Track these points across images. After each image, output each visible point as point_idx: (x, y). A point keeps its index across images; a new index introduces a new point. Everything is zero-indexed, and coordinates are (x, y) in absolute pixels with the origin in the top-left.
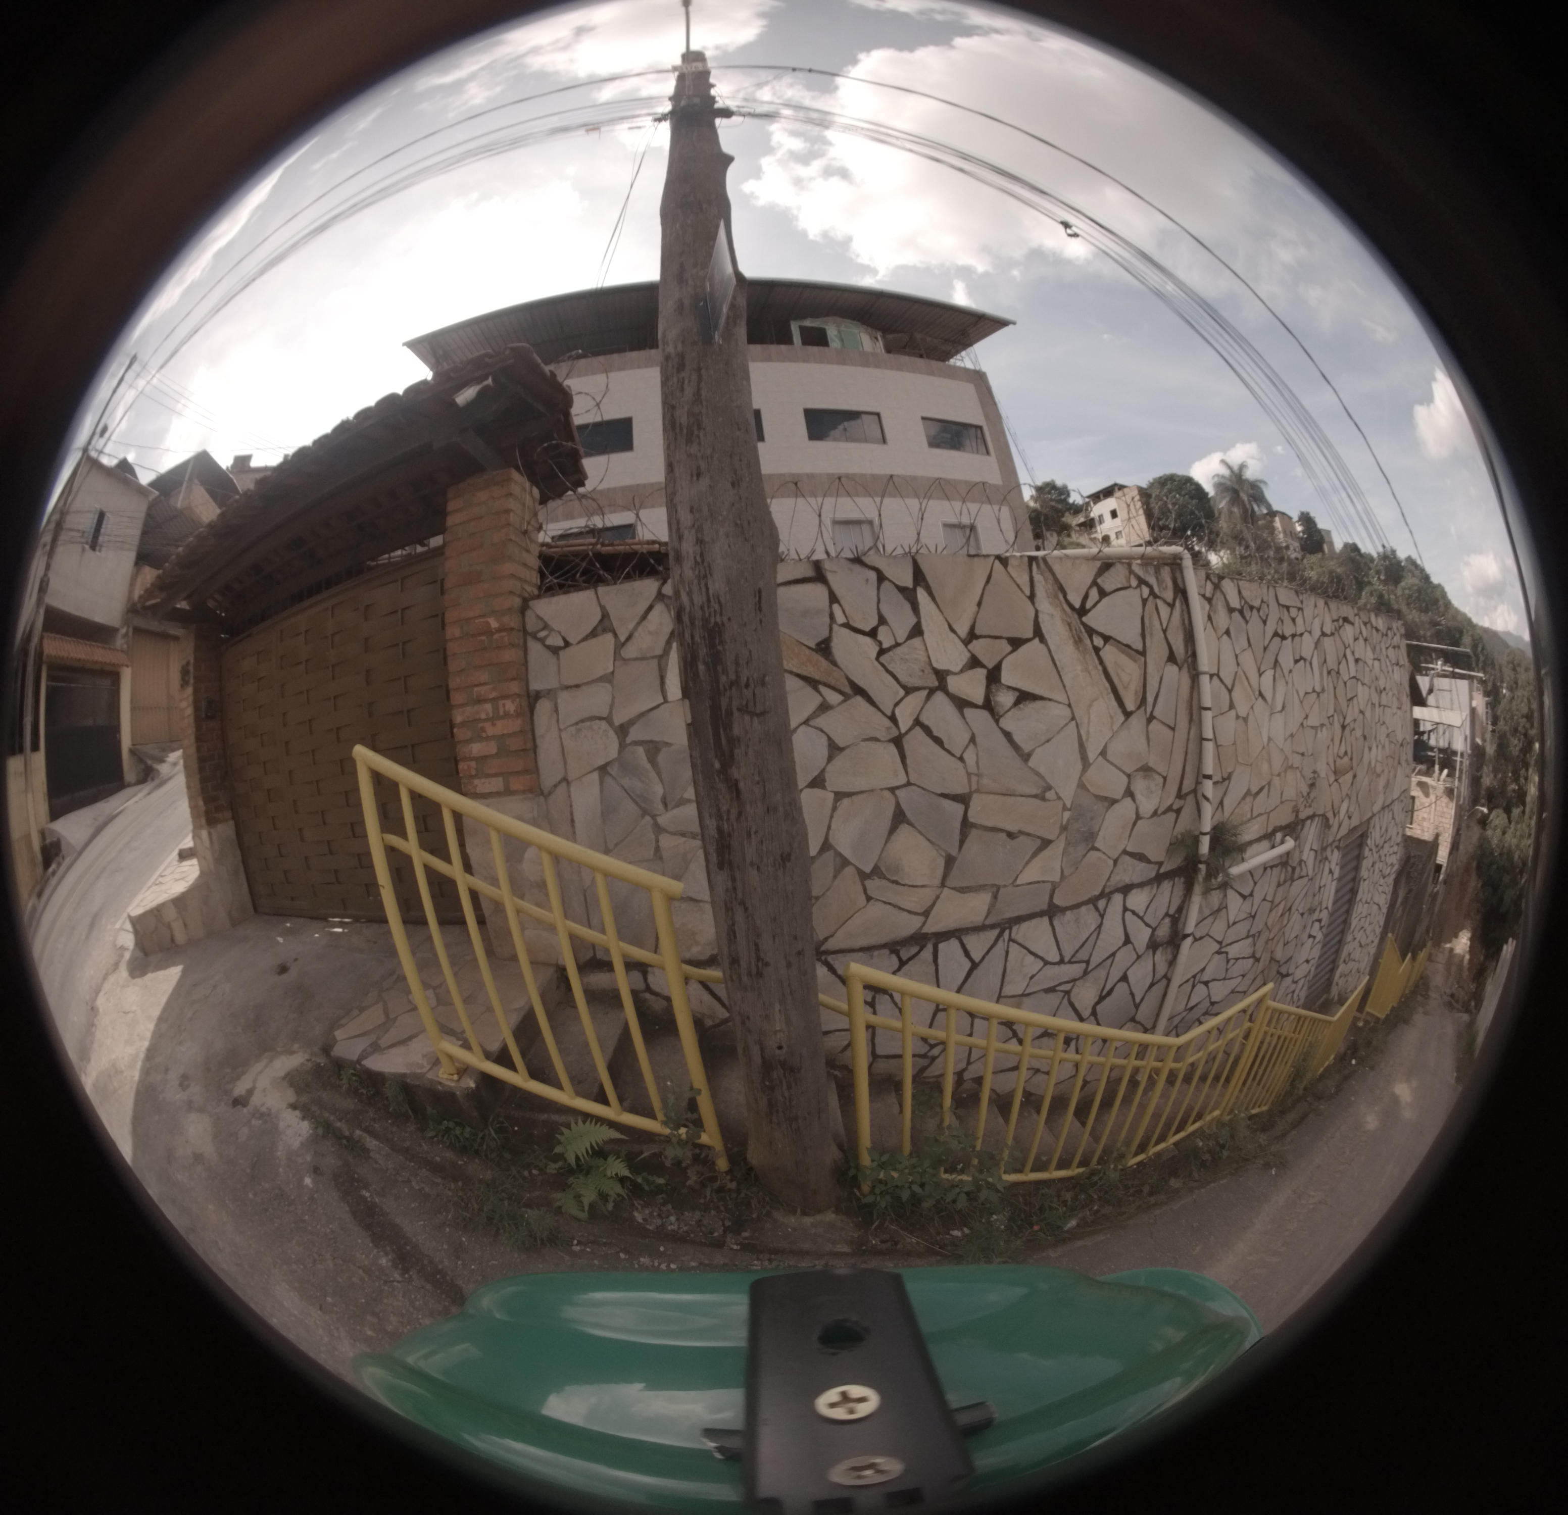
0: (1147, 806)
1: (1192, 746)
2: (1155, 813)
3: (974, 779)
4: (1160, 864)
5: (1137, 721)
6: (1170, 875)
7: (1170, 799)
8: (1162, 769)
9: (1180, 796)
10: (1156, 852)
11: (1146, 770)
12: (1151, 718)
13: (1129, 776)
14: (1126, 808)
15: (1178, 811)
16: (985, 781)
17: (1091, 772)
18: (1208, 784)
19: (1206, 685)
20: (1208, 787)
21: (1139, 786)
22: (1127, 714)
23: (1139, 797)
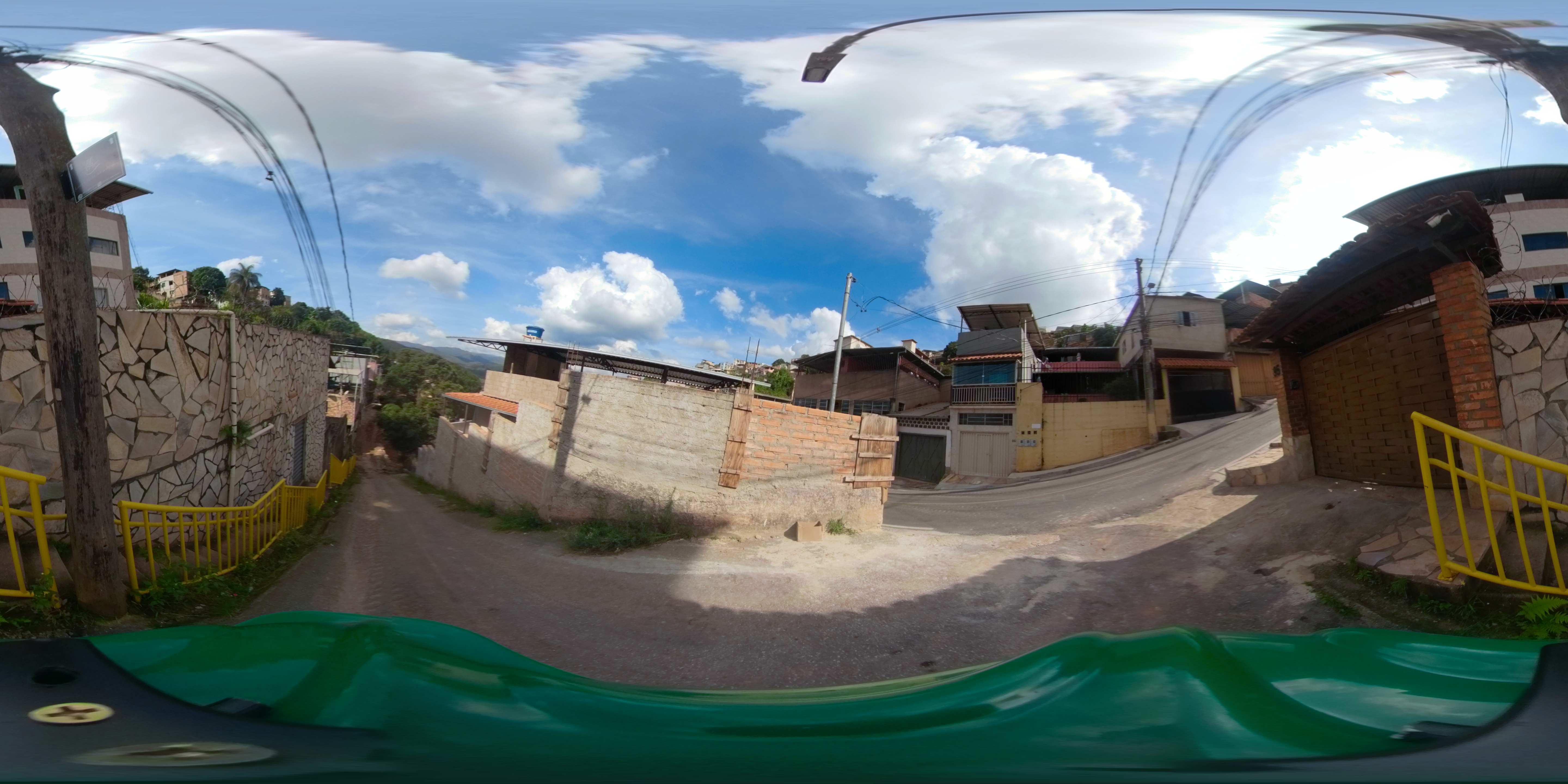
0: (209, 416)
1: (227, 392)
2: (213, 419)
3: (139, 411)
4: (217, 439)
5: (205, 383)
6: (221, 443)
7: (218, 413)
8: (214, 401)
9: (222, 411)
10: (214, 435)
11: (208, 402)
12: (210, 381)
13: (201, 405)
14: (201, 418)
15: (222, 418)
16: (144, 412)
17: (186, 405)
18: (235, 405)
19: (235, 367)
20: (235, 408)
21: (206, 409)
22: (201, 380)
23: (206, 413)
